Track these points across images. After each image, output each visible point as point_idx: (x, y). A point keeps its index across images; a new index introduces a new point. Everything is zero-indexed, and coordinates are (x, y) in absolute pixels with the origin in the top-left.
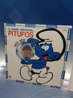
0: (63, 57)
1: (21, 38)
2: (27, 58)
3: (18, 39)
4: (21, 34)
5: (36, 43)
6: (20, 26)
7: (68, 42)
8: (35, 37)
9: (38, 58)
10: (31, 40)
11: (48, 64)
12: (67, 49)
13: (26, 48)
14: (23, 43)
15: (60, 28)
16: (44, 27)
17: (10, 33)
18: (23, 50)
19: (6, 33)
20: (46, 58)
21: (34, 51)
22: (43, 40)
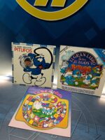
0: (52, 66)
1: (23, 53)
2: (28, 67)
3: (21, 54)
4: (24, 50)
5: (34, 56)
6: (23, 45)
7: (54, 57)
8: (33, 53)
9: (35, 67)
10: (30, 55)
11: (43, 71)
12: (54, 61)
13: (27, 60)
14: (25, 57)
15: (49, 47)
16: (39, 46)
17: (16, 49)
18: (25, 61)
19: (13, 49)
20: (40, 67)
21: (32, 62)
22: (38, 55)
